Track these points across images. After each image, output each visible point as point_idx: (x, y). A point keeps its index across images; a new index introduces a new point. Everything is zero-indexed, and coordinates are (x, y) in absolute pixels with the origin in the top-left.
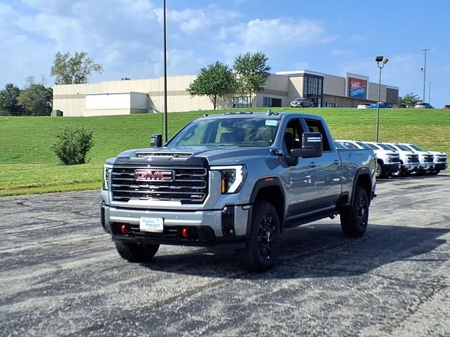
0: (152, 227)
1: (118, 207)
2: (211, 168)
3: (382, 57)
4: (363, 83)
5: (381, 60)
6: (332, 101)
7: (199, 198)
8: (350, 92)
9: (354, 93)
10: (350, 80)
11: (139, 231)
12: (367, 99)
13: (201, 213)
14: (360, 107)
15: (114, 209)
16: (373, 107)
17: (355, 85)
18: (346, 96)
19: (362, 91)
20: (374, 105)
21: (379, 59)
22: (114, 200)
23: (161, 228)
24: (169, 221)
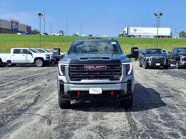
0: (96, 92)
1: (74, 84)
2: (122, 64)
3: (41, 14)
4: (17, 23)
5: (40, 15)
6: (4, 30)
7: (118, 78)
8: (12, 27)
9: (14, 28)
10: (12, 22)
11: (89, 94)
12: (19, 30)
13: (120, 84)
14: (18, 34)
15: (73, 85)
16: (24, 34)
17: (14, 24)
18: (10, 29)
19: (17, 27)
20: (24, 33)
21: (40, 14)
22: (71, 80)
23: (101, 92)
24: (105, 89)
